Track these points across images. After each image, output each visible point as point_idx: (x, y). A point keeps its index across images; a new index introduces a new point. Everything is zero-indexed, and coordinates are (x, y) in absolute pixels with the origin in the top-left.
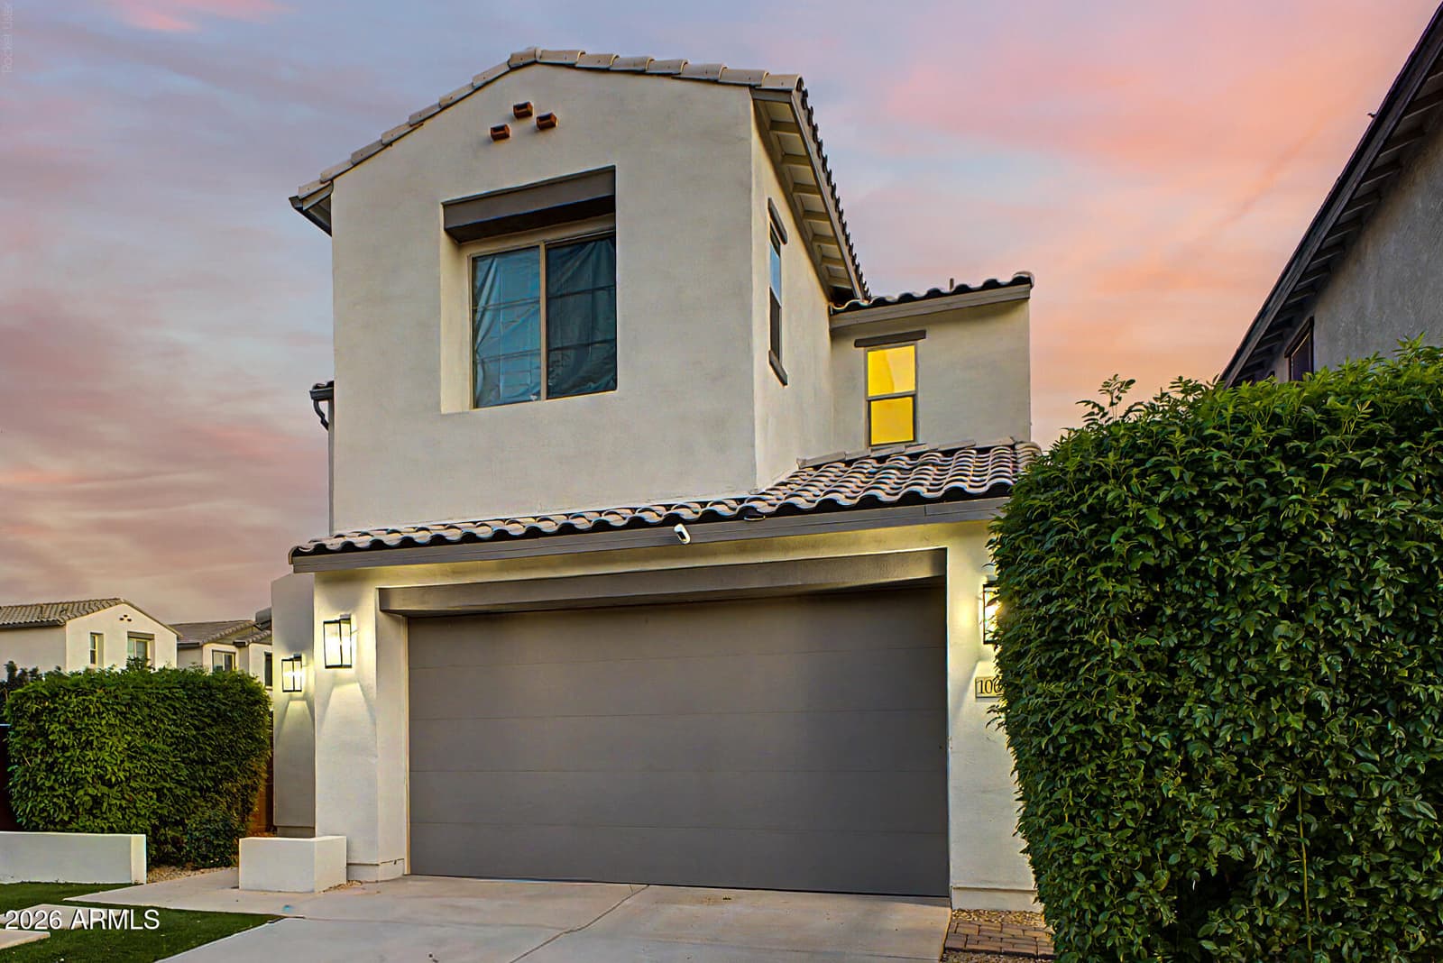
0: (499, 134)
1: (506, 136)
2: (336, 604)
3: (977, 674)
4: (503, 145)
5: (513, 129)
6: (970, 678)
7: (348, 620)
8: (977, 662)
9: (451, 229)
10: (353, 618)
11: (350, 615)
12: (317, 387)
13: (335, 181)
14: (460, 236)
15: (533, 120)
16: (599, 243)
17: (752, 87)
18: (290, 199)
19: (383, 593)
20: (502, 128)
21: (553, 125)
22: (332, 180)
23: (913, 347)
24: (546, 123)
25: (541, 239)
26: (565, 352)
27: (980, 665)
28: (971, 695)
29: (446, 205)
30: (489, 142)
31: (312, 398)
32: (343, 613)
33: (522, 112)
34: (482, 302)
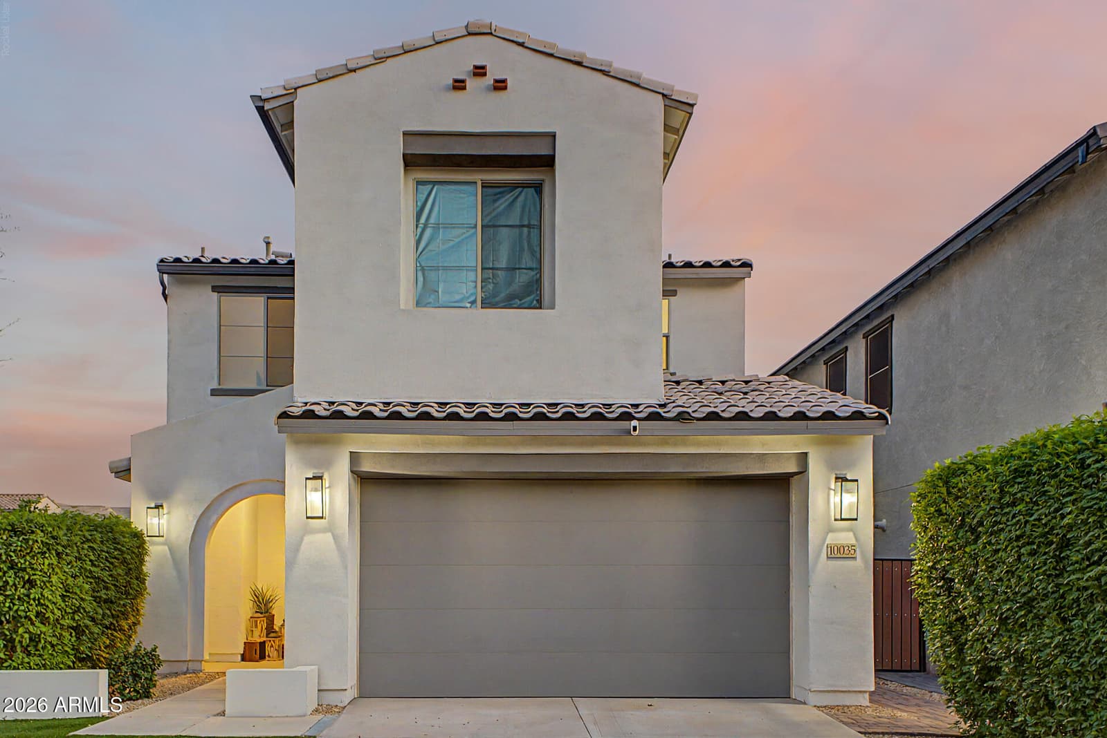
0: (459, 85)
1: (464, 88)
2: (310, 463)
3: (828, 541)
4: (459, 94)
5: (471, 83)
6: (824, 543)
7: (321, 478)
8: (828, 533)
9: (407, 154)
10: (326, 476)
11: (323, 473)
12: (162, 261)
13: (298, 90)
14: (411, 162)
15: (489, 80)
16: (525, 189)
17: (664, 95)
18: (251, 96)
19: (355, 457)
20: (463, 81)
21: (505, 88)
22: (296, 89)
23: (667, 301)
24: (500, 85)
25: (479, 177)
26: (495, 271)
27: (830, 535)
28: (824, 555)
29: (405, 134)
30: (450, 89)
31: (158, 270)
32: (315, 471)
33: (480, 71)
34: (423, 220)
